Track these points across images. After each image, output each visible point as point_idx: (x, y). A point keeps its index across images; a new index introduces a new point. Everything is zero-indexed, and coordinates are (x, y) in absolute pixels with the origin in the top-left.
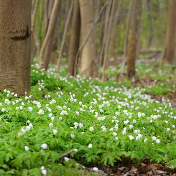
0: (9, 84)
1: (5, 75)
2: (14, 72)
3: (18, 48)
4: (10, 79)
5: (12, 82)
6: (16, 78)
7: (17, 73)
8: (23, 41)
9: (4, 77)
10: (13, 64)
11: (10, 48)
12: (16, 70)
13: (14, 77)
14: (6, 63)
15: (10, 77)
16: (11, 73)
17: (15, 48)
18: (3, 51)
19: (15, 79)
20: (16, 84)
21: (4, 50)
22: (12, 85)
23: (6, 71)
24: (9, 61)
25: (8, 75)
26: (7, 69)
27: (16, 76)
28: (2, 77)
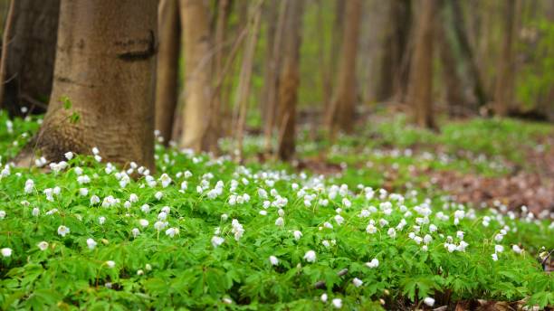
0: (113, 153)
1: (105, 133)
2: (124, 128)
3: (132, 76)
4: (116, 143)
5: (120, 149)
6: (129, 140)
7: (130, 129)
8: (143, 63)
9: (102, 139)
10: (122, 111)
11: (117, 77)
12: (128, 124)
13: (123, 139)
14: (107, 107)
15: (116, 139)
16: (118, 131)
17: (126, 76)
18: (102, 84)
19: (126, 143)
20: (128, 153)
21: (103, 81)
22: (118, 156)
23: (107, 126)
24: (114, 105)
25: (111, 133)
26: (110, 122)
27: (128, 136)
28: (99, 138)
